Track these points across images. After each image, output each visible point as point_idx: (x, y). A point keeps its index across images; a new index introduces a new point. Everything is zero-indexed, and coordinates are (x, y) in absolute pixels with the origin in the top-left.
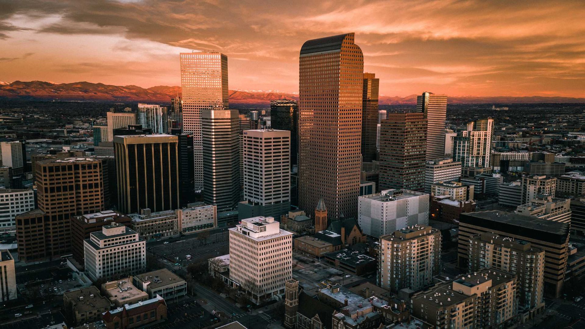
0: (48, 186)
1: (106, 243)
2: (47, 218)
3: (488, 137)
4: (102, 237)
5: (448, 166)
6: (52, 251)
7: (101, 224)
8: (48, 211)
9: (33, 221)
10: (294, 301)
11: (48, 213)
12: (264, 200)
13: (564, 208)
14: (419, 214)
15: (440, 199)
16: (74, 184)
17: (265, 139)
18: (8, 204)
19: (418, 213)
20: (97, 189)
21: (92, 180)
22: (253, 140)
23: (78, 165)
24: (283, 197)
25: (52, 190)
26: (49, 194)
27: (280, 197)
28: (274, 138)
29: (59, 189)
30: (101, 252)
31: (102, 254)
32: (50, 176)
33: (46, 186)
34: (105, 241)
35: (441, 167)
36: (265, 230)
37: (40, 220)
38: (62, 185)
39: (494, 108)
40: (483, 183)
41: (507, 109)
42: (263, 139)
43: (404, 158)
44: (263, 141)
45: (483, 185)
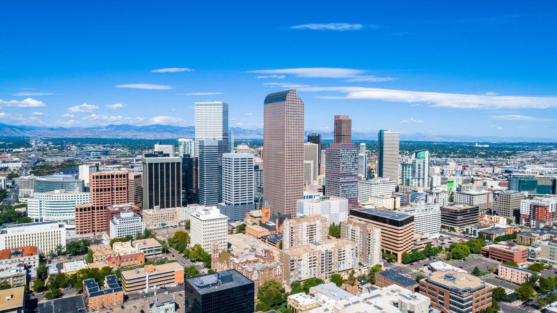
0: (95, 188)
1: (120, 222)
2: (93, 208)
3: (426, 164)
4: (119, 217)
5: (384, 183)
6: (96, 229)
7: (122, 210)
8: (94, 203)
9: (85, 209)
10: (216, 254)
11: (94, 205)
12: (233, 201)
13: (434, 209)
14: (340, 213)
15: (364, 205)
16: (110, 187)
17: (235, 159)
18: (75, 201)
19: (338, 212)
20: (124, 191)
21: (122, 185)
22: (228, 160)
23: (114, 175)
24: (248, 200)
25: (97, 190)
26: (95, 193)
27: (246, 200)
28: (241, 159)
29: (101, 190)
30: (117, 227)
31: (117, 228)
32: (96, 181)
33: (94, 188)
34: (120, 220)
35: (378, 184)
36: (209, 214)
37: (89, 209)
38: (103, 187)
39: (477, 145)
40: (408, 196)
41: (487, 146)
42: (233, 159)
43: (340, 175)
44: (233, 160)
45: (408, 197)
